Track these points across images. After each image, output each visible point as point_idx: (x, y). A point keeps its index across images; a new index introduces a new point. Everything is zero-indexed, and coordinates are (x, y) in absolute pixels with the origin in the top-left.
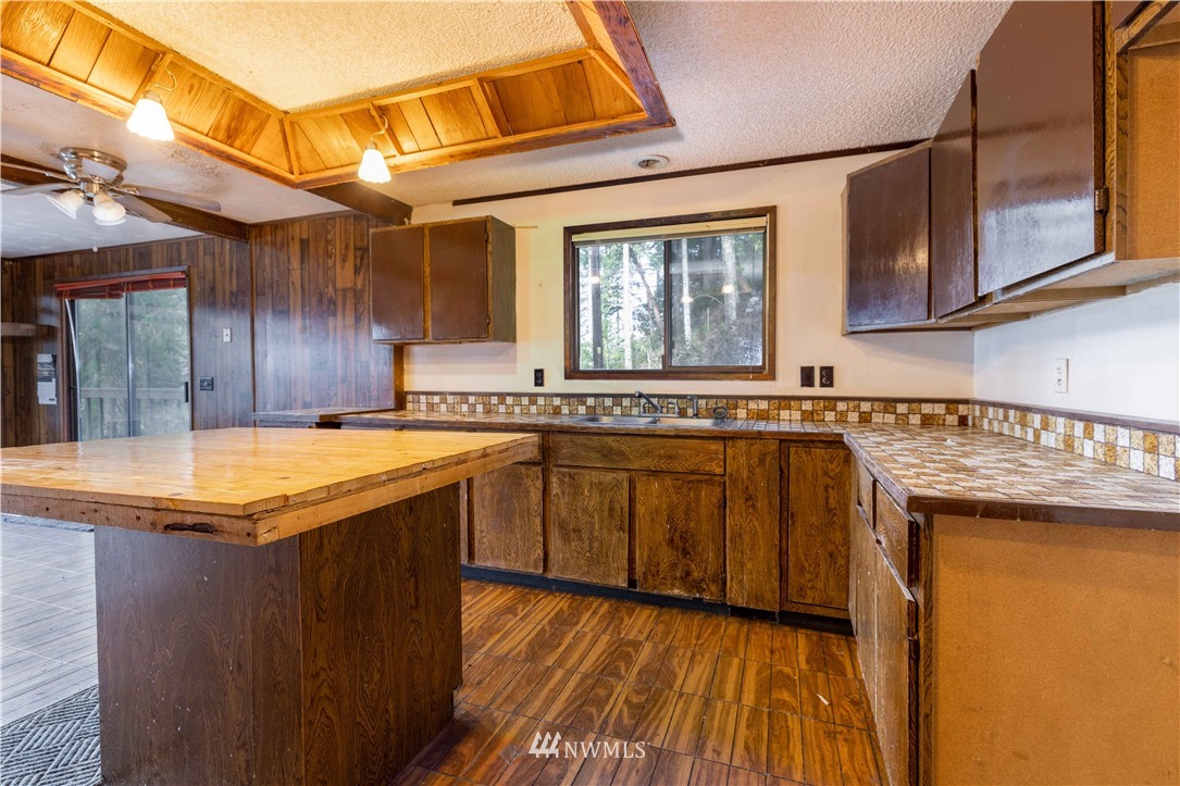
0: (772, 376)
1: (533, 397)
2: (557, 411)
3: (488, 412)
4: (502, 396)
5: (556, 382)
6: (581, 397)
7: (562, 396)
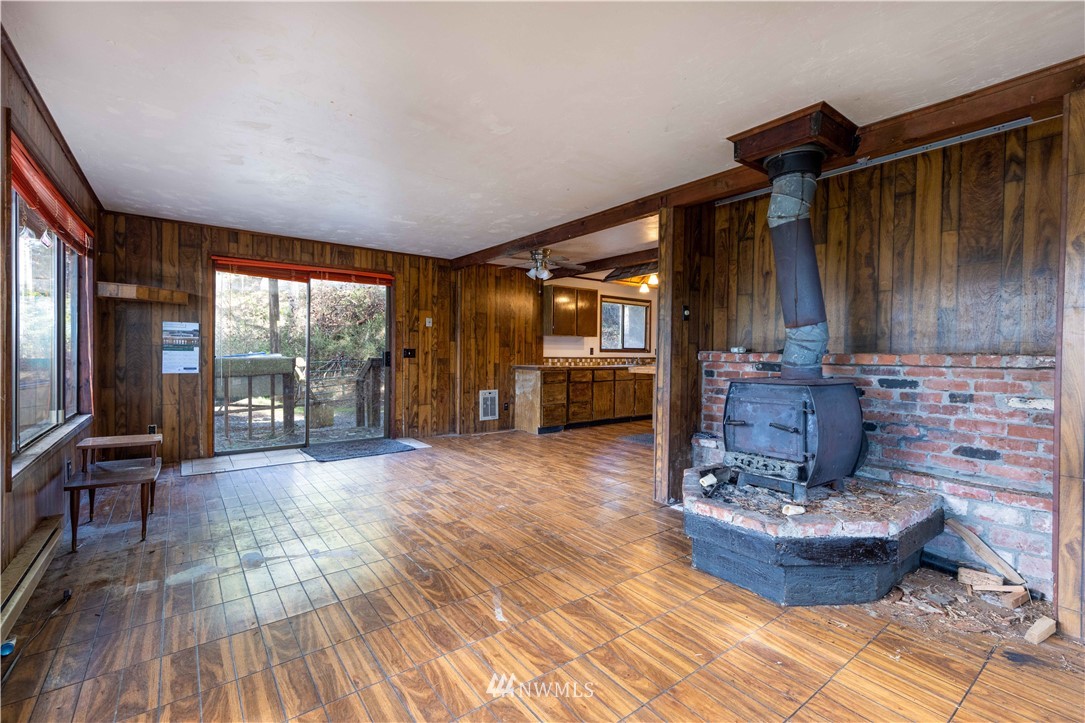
0: (649, 352)
1: (591, 359)
2: (599, 364)
3: (575, 364)
4: (581, 359)
5: (597, 353)
6: (606, 359)
7: (600, 358)
